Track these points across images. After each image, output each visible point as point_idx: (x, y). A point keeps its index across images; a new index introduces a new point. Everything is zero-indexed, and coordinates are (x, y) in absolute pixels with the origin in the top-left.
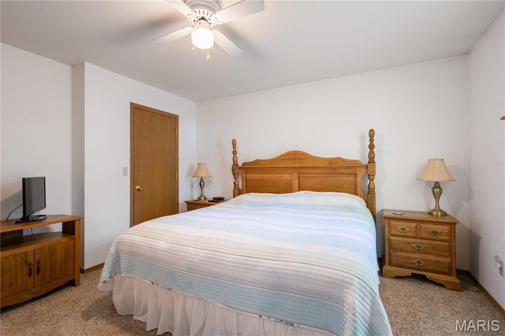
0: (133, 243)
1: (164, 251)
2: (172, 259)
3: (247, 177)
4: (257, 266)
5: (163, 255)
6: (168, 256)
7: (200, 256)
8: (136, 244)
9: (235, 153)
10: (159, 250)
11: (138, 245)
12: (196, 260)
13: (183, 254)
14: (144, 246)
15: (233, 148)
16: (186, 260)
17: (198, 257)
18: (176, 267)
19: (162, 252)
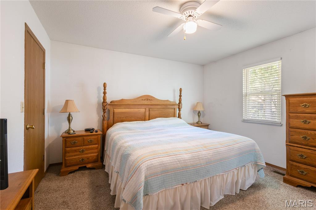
0: (163, 164)
1: (189, 159)
2: (196, 162)
3: (115, 111)
4: (234, 148)
5: (190, 162)
6: (193, 161)
7: (210, 154)
8: (166, 163)
9: (105, 93)
10: (187, 160)
11: (168, 163)
12: (209, 157)
13: (201, 156)
14: (174, 162)
15: (104, 89)
16: (205, 159)
17: (209, 155)
18: (200, 165)
19: (189, 161)
